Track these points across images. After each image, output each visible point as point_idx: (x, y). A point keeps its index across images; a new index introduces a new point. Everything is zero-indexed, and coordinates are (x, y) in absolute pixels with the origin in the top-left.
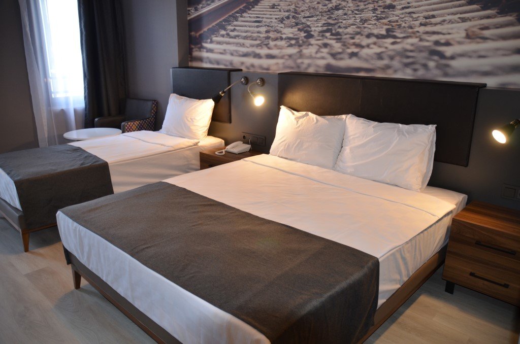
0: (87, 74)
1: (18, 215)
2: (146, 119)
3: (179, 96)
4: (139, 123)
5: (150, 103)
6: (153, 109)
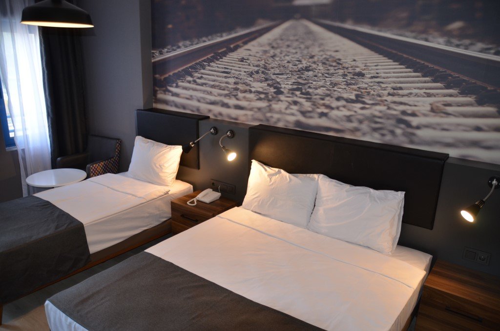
2: (111, 159)
3: (145, 139)
4: (104, 164)
5: (114, 142)
6: (117, 148)
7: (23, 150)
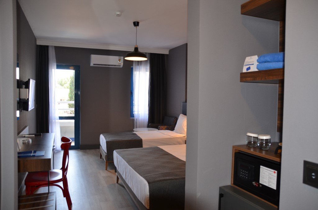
0: (149, 104)
1: (105, 155)
2: (170, 126)
3: (184, 115)
4: (167, 127)
5: (173, 118)
6: (174, 121)
7: (137, 119)
